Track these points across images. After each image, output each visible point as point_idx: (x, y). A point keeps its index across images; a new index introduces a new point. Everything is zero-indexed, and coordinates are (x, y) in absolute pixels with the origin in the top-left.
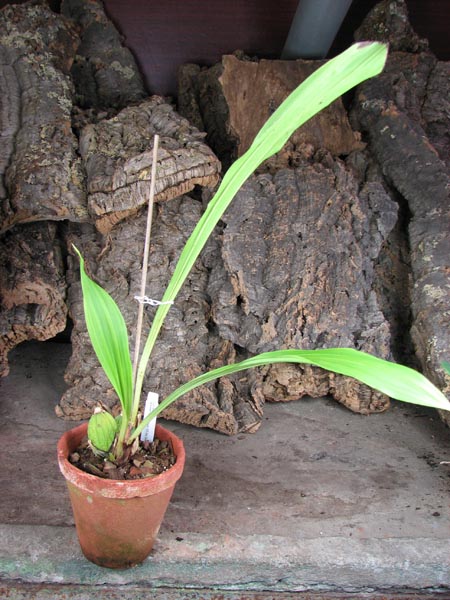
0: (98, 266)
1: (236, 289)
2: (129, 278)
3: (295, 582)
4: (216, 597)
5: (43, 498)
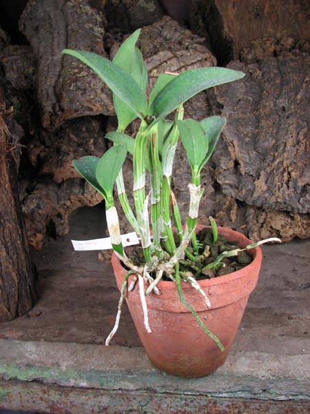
1: (233, 155)
3: (278, 392)
4: (210, 402)
5: (81, 322)
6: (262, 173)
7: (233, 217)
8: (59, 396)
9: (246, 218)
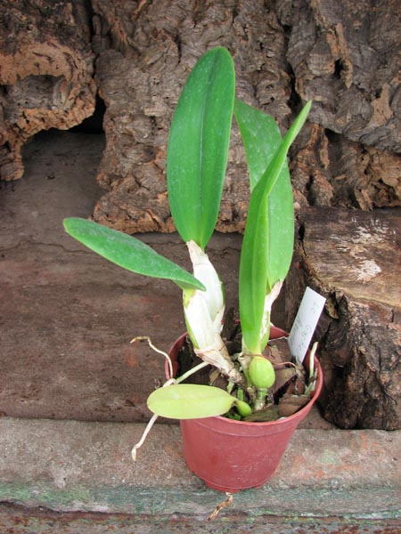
0: (135, 28)
1: (335, 50)
2: (178, 41)
4: (346, 527)
5: (72, 361)
6: (386, 87)
7: (326, 161)
8: (48, 527)
9: (342, 163)
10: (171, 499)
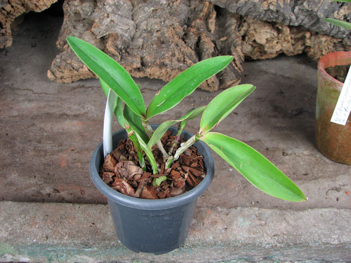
10: (69, 253)
